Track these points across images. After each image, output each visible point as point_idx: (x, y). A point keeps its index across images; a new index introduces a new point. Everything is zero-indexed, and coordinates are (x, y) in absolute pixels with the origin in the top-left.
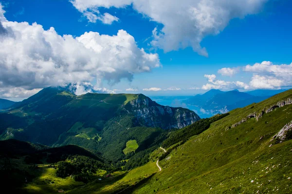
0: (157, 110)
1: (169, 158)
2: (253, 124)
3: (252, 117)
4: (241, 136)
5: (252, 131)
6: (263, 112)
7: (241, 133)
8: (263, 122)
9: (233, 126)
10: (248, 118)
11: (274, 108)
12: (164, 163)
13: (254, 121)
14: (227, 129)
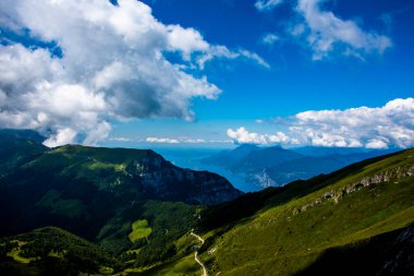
0: (172, 174)
1: (213, 251)
2: (331, 208)
3: (328, 197)
4: (316, 223)
5: (332, 217)
6: (344, 192)
7: (316, 219)
8: (345, 206)
9: (304, 208)
10: (323, 200)
11: (357, 186)
12: (206, 259)
13: (333, 203)
14: (295, 212)
